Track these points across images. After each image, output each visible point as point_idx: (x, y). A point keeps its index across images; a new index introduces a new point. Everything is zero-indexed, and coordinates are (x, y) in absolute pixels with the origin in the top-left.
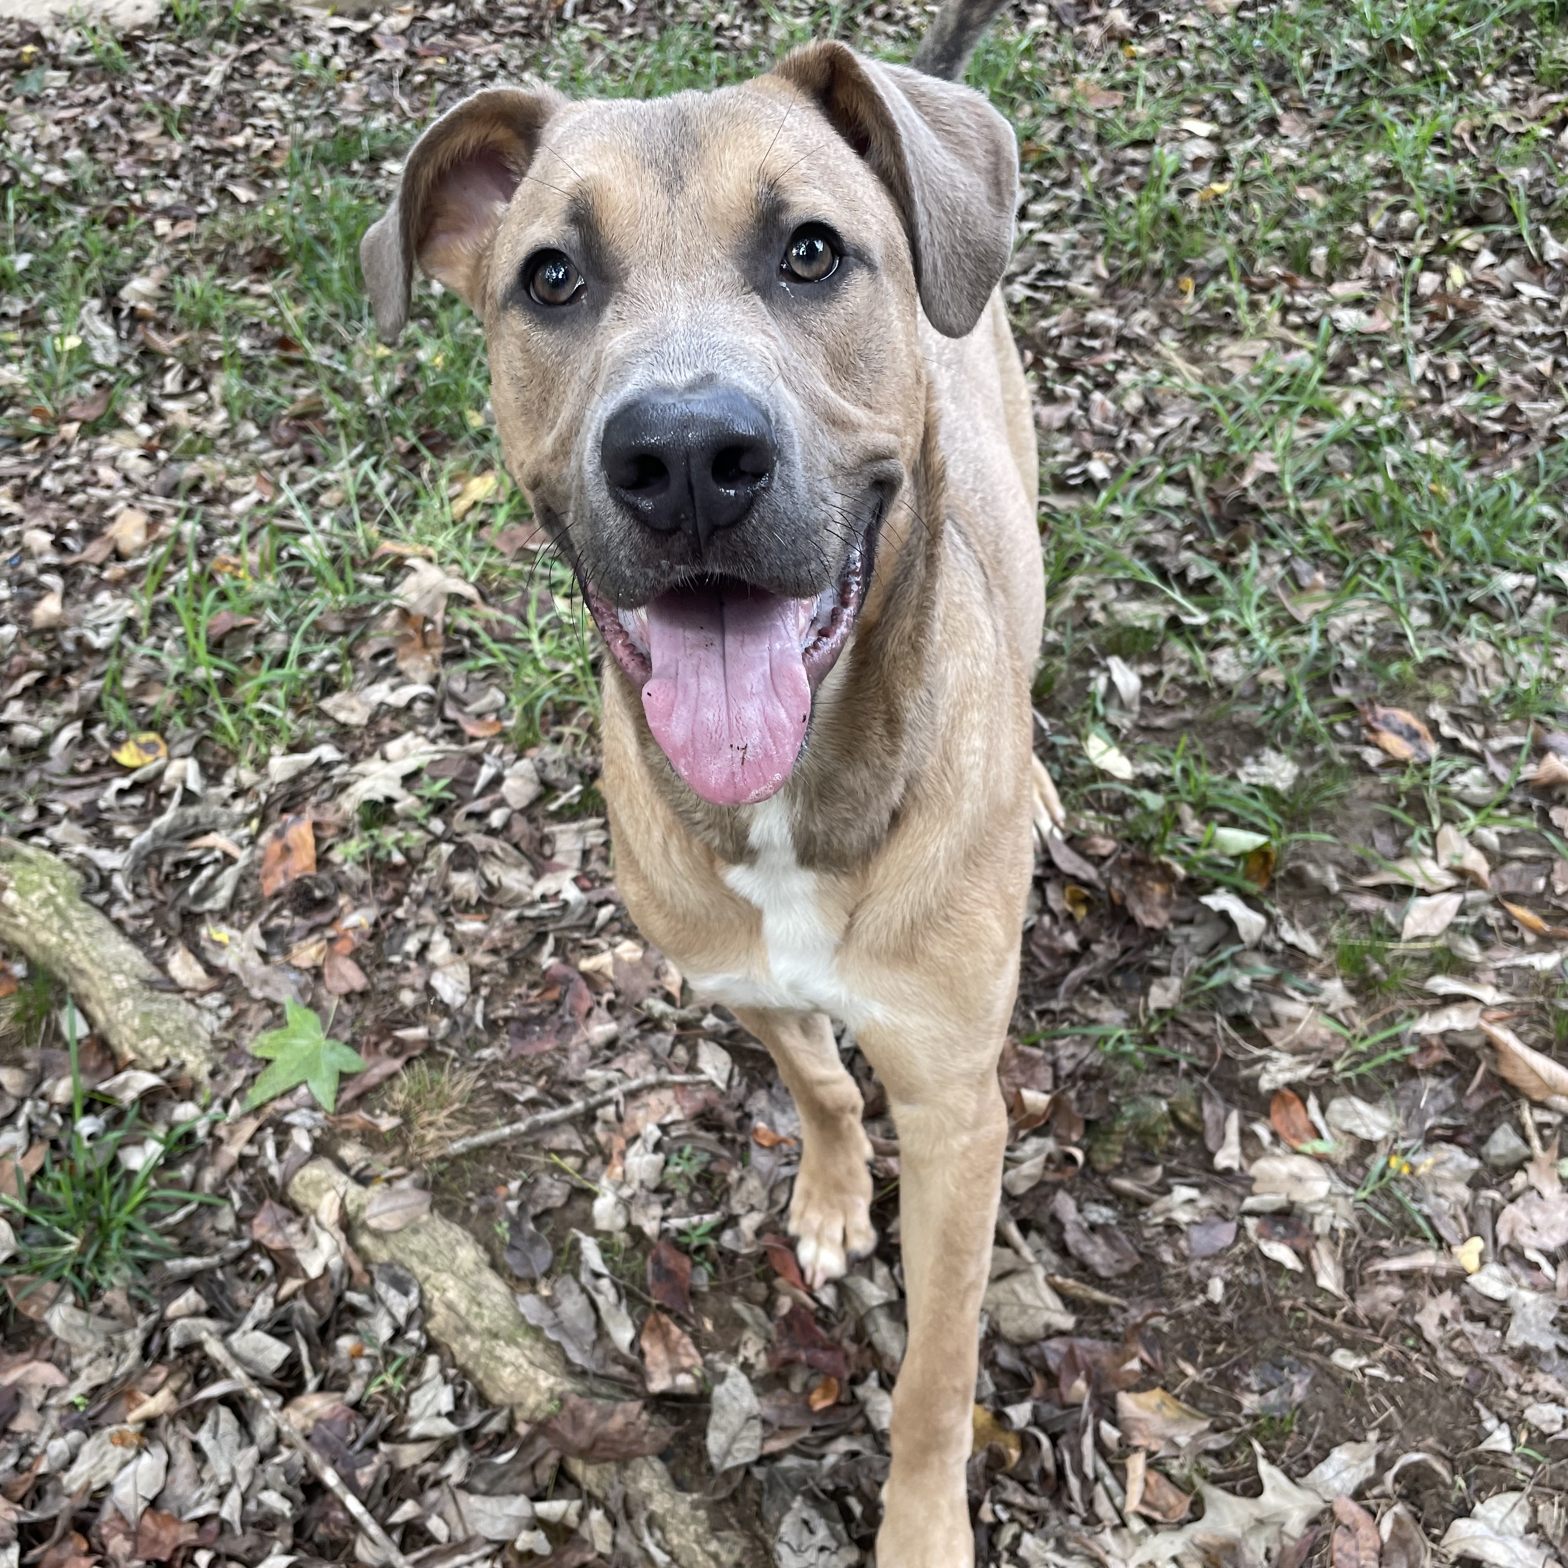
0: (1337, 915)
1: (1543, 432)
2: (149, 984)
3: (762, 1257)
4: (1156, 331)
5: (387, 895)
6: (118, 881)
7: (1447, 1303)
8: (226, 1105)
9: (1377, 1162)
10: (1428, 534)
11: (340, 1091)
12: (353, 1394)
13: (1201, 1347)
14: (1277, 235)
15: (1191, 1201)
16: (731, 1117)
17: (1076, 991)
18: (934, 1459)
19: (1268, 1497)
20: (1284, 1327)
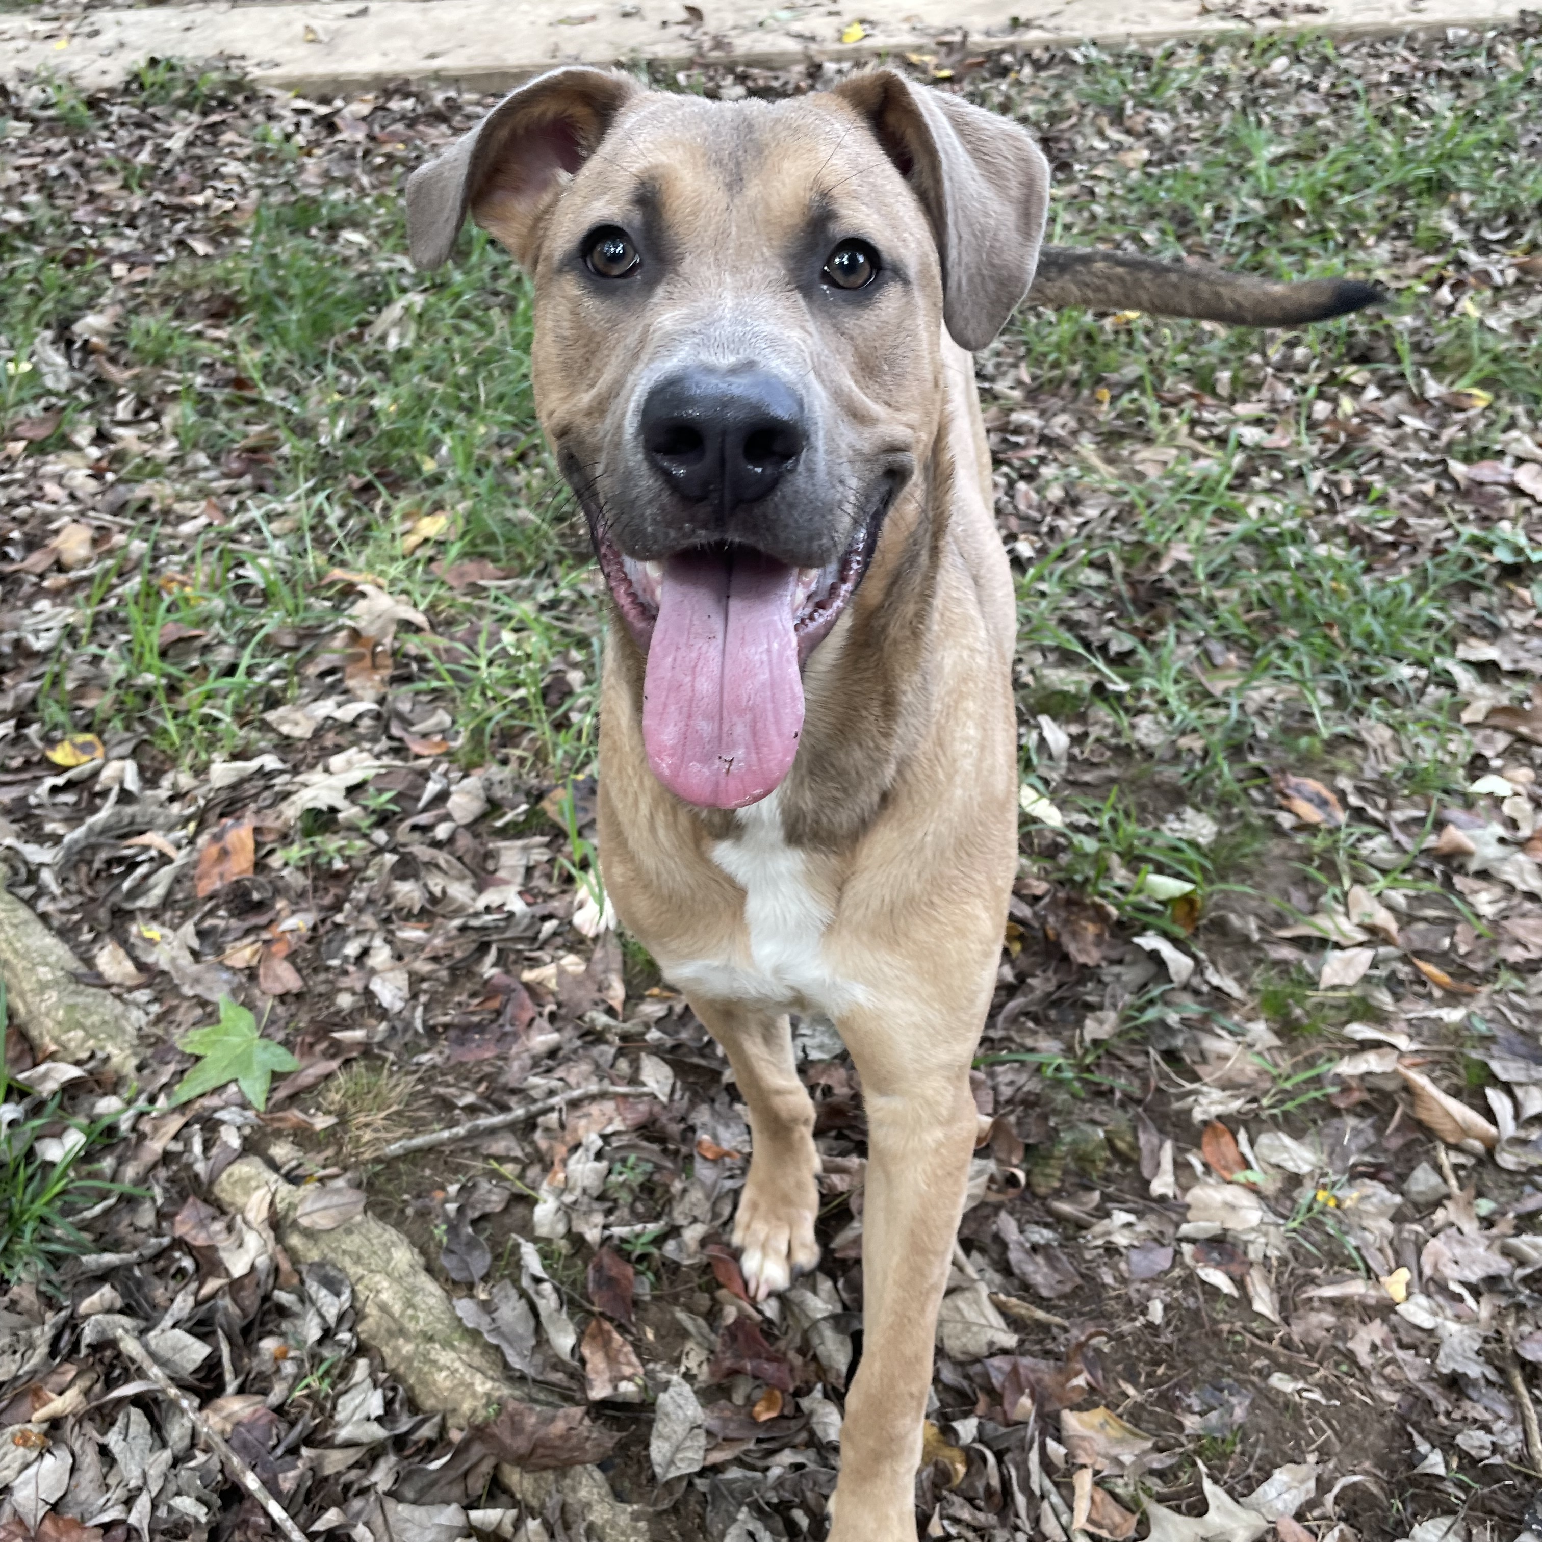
0: (1258, 962)
1: (1429, 545)
2: (75, 978)
3: (706, 1268)
4: (1074, 433)
5: (328, 900)
6: (46, 876)
7: (1376, 1331)
8: (152, 1100)
9: (1305, 1195)
10: (1330, 625)
11: (273, 1090)
12: (275, 1397)
13: (1143, 1369)
14: (1183, 359)
15: (1129, 1225)
16: (675, 1129)
17: (1013, 1020)
18: (886, 1468)
19: (1212, 1516)
20: (1222, 1351)
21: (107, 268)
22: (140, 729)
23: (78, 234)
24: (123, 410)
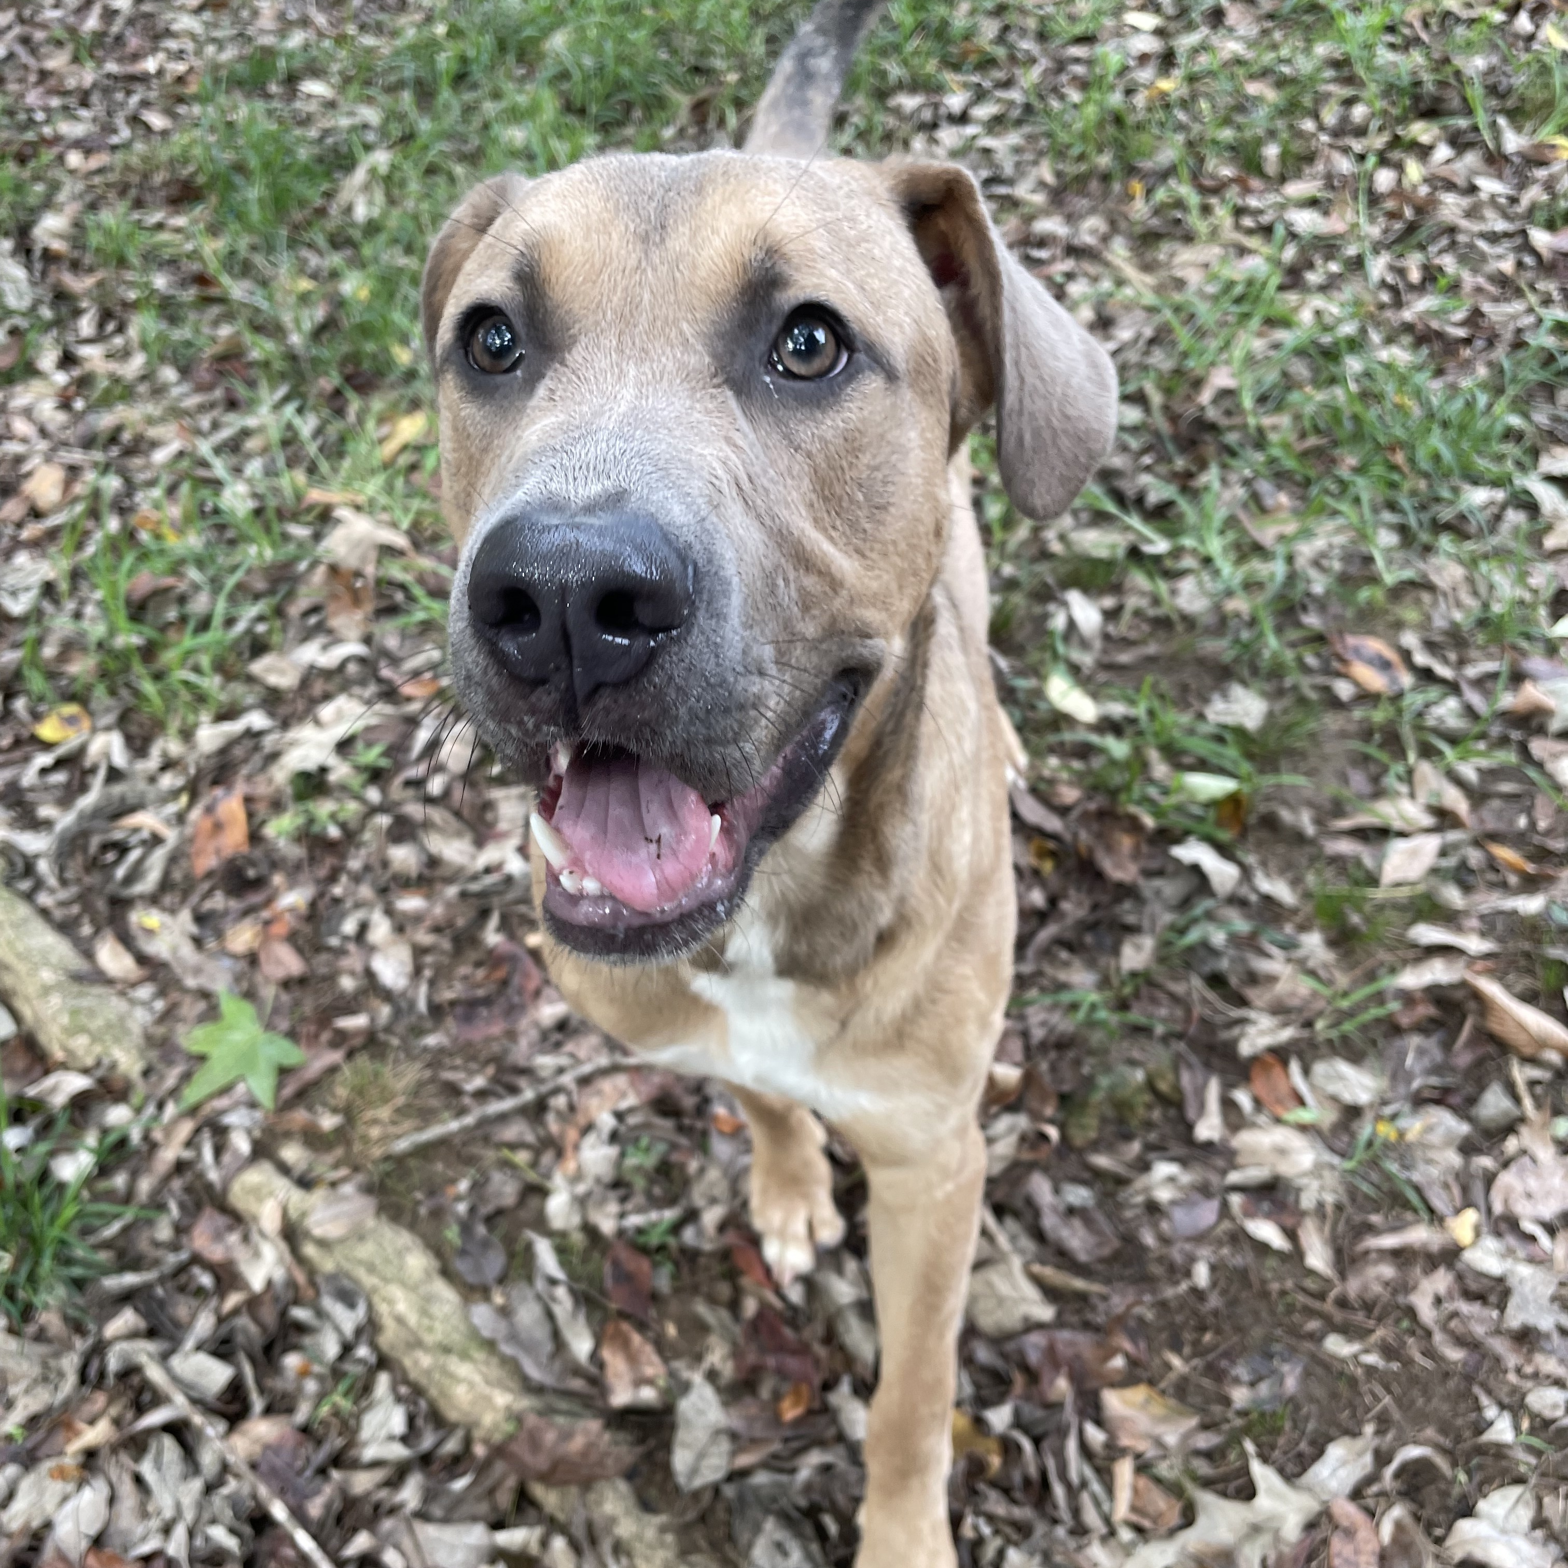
0: (1313, 860)
1: (1508, 335)
2: (77, 978)
3: (725, 1255)
4: (1105, 239)
5: (323, 872)
6: (43, 867)
7: (1441, 1281)
8: (161, 1106)
9: (1365, 1130)
10: (1393, 449)
11: (280, 1086)
12: (302, 1414)
13: (1188, 1336)
14: (1227, 134)
15: (1171, 1179)
16: (689, 1102)
17: (1046, 953)
19: (1262, 1501)
20: (1272, 1312)
21: (61, 159)
22: (124, 693)
23: (31, 123)
24: (86, 325)
